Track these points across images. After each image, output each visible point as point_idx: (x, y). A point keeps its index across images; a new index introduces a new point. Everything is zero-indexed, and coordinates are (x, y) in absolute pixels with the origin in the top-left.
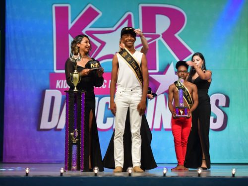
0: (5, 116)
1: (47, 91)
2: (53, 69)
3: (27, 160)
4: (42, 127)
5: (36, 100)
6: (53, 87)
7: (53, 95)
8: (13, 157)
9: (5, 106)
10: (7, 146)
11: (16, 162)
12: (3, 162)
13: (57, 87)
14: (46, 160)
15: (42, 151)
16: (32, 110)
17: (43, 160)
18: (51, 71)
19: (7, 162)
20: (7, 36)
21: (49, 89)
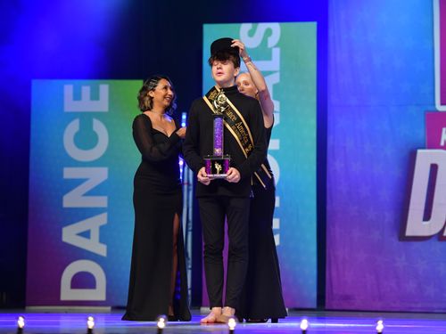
0: (328, 208)
1: (419, 151)
2: (434, 104)
3: (378, 305)
4: (409, 233)
5: (396, 172)
6: (433, 143)
7: (434, 162)
8: (347, 298)
9: (328, 186)
10: (334, 274)
11: (353, 308)
12: (326, 308)
13: (442, 144)
14: (419, 305)
15: (411, 286)
16: (387, 194)
17: (413, 305)
18: (430, 108)
19: (335, 307)
20: (331, 33)
21: (423, 148)
